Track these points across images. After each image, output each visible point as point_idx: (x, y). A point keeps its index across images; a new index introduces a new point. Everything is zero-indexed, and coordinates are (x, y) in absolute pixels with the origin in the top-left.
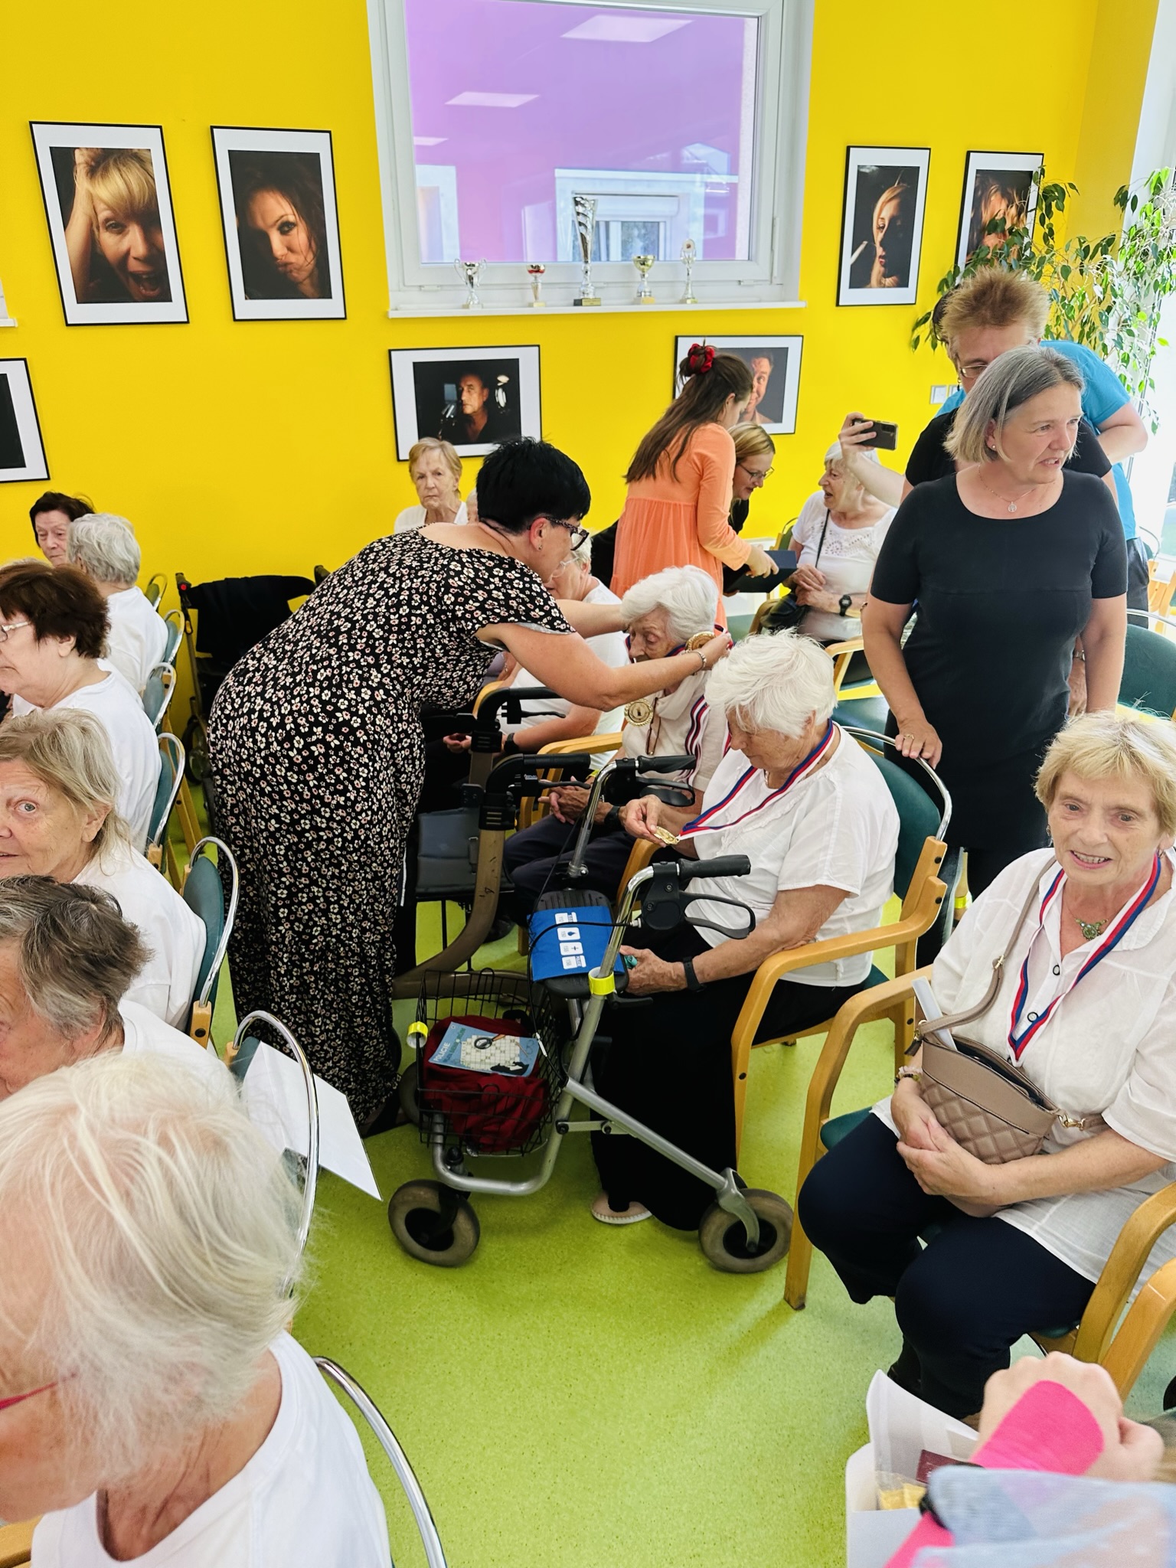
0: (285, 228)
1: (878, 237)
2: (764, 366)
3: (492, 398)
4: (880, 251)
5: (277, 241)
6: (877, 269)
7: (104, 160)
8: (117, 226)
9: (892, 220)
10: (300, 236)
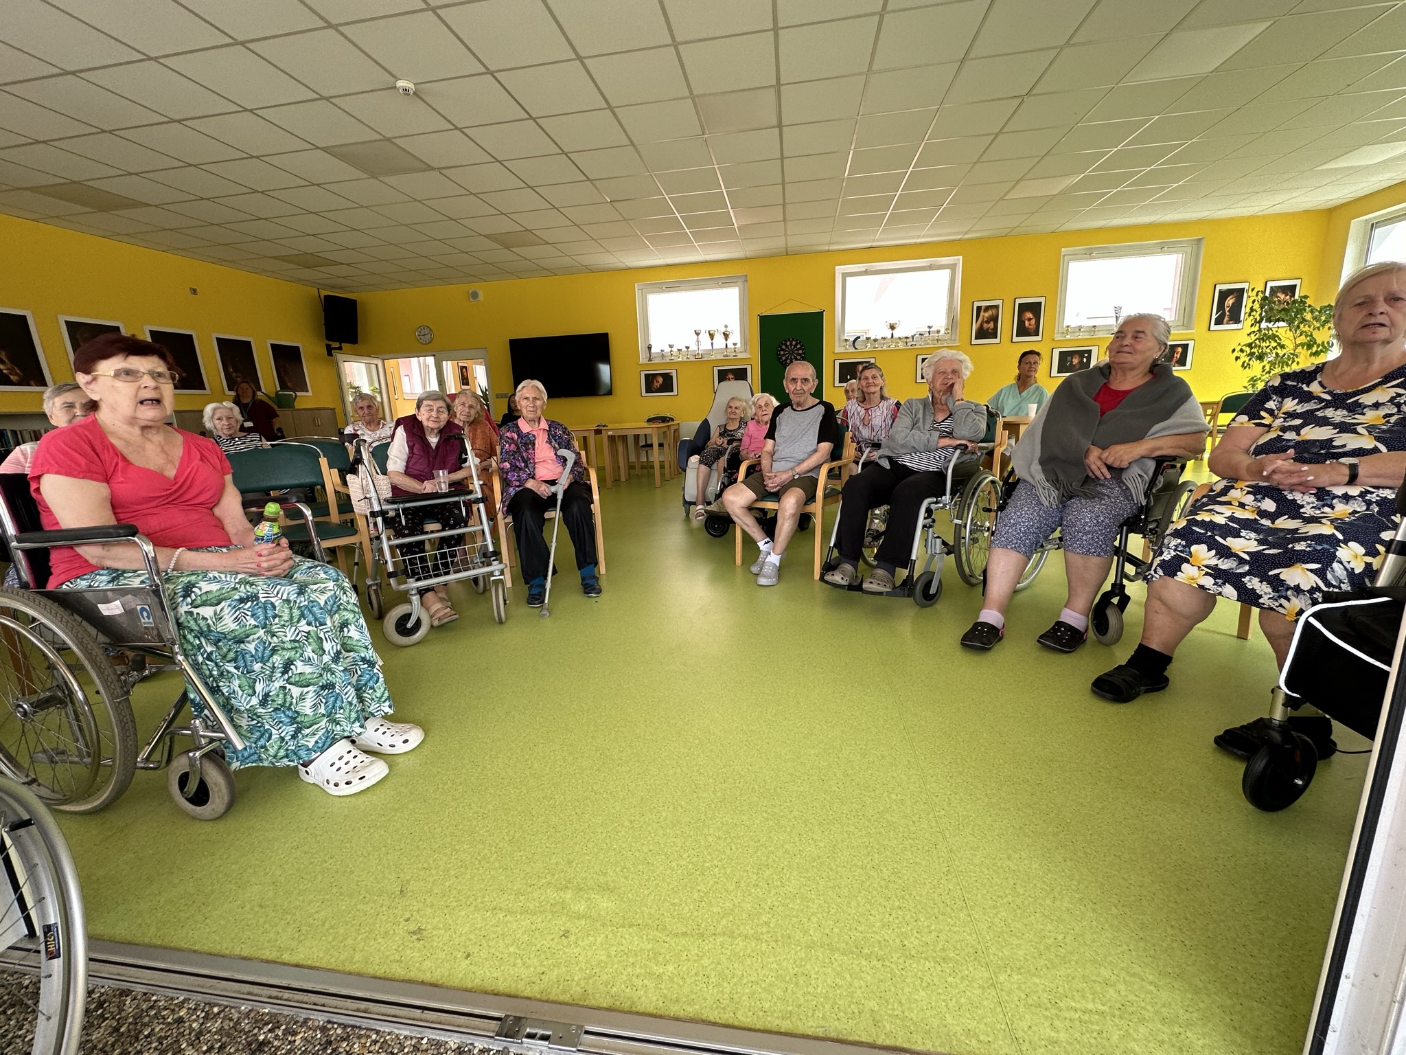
0: (1030, 320)
1: (1227, 309)
2: (1180, 349)
3: (1082, 360)
4: (1228, 313)
5: (1027, 323)
6: (1226, 319)
7: (988, 308)
8: (988, 322)
9: (1233, 304)
10: (1033, 322)
